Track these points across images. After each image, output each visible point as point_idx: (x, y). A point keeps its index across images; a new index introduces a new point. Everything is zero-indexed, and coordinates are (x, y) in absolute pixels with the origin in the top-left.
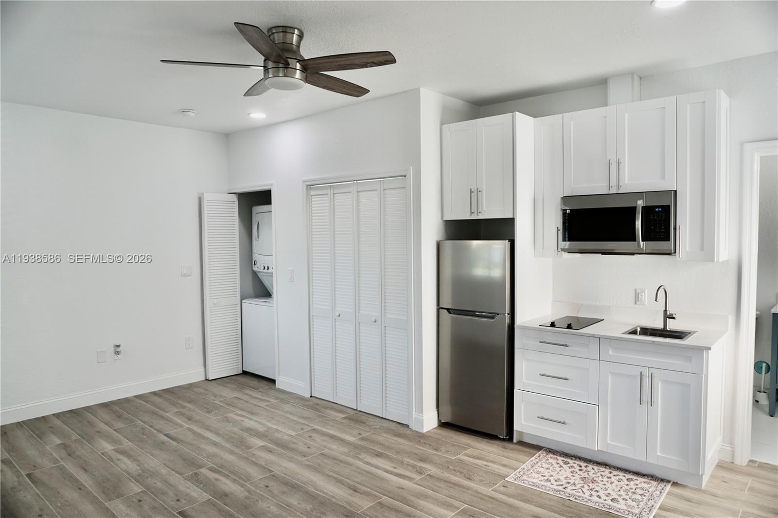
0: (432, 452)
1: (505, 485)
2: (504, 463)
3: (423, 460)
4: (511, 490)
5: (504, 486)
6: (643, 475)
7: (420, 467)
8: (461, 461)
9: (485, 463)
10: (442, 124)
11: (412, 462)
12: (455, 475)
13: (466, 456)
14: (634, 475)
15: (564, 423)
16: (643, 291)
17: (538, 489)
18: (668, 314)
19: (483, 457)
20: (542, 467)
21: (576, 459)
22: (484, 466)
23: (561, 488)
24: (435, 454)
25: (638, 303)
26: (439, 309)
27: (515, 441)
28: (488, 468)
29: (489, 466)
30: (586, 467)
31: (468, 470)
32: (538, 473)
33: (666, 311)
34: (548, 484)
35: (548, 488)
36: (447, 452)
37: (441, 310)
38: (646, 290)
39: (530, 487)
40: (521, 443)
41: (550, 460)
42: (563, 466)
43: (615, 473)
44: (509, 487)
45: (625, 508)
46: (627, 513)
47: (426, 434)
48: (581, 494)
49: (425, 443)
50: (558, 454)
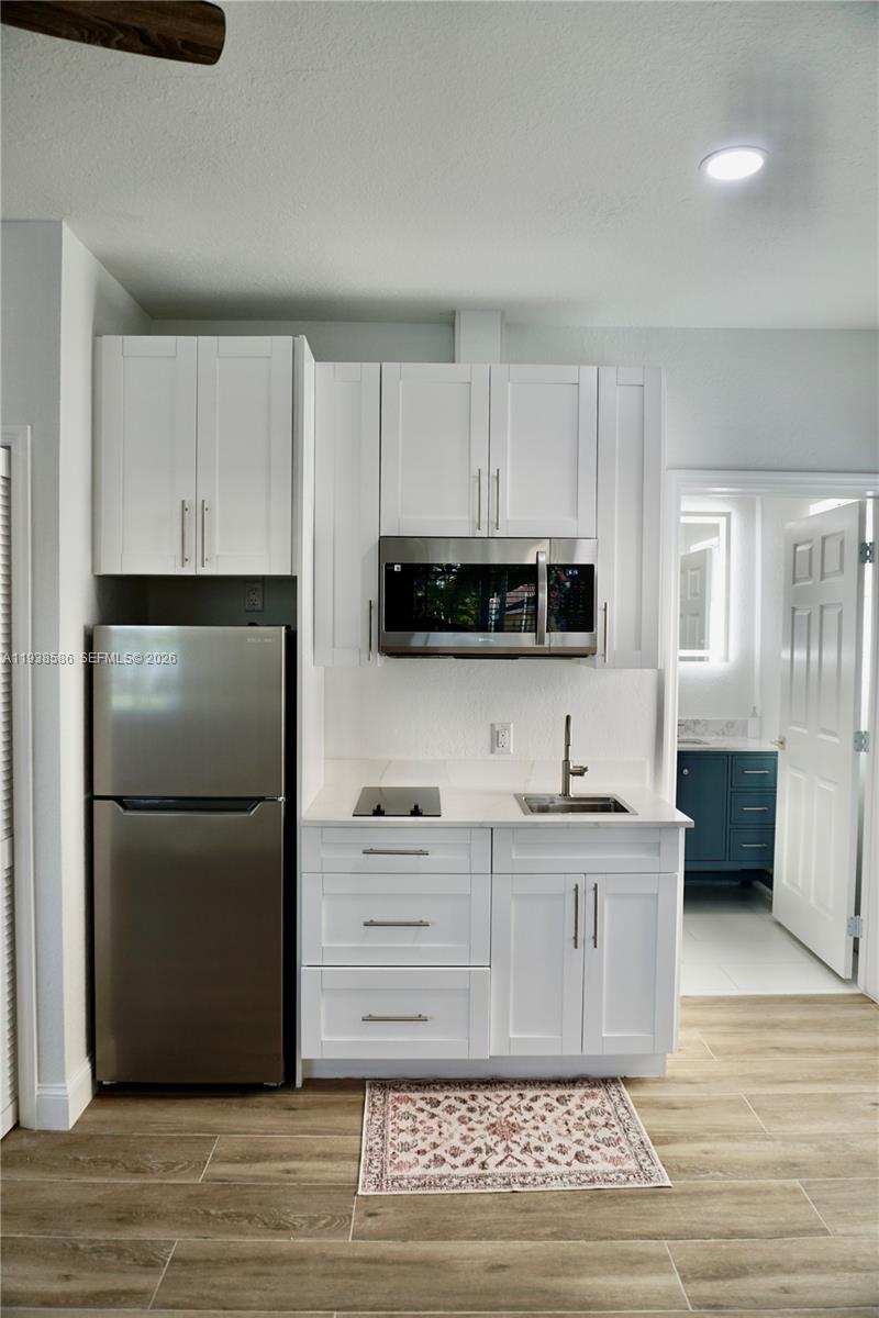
0: (134, 1181)
1: (371, 1211)
2: (318, 1149)
3: (126, 1216)
4: (392, 1218)
5: (370, 1215)
6: (573, 1082)
7: (138, 1244)
8: (224, 1182)
9: (281, 1166)
10: (97, 333)
11: (101, 1236)
12: (242, 1233)
13: (222, 1162)
14: (557, 1087)
15: (420, 1019)
16: (506, 728)
17: (439, 1191)
18: (571, 767)
19: (264, 1150)
20: (401, 1131)
21: (442, 1087)
22: (285, 1176)
23: (474, 1169)
24: (144, 1187)
25: (497, 749)
26: (91, 799)
27: (299, 1083)
28: (292, 1176)
29: (295, 1171)
30: (473, 1098)
31: (260, 1204)
32: (406, 1147)
33: (567, 761)
34: (445, 1170)
35: (456, 1181)
36: (169, 1166)
37: (96, 802)
38: (512, 726)
39: (420, 1191)
40: (312, 1084)
41: (403, 1108)
42: (434, 1111)
43: (529, 1093)
44: (381, 1210)
45: (610, 1167)
46: (623, 1177)
47: (78, 1131)
48: (519, 1169)
49: (94, 1161)
50: (403, 1087)
